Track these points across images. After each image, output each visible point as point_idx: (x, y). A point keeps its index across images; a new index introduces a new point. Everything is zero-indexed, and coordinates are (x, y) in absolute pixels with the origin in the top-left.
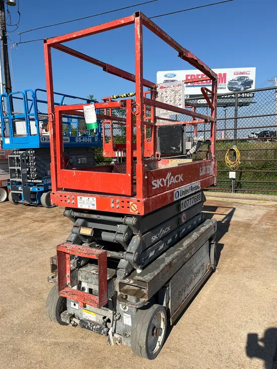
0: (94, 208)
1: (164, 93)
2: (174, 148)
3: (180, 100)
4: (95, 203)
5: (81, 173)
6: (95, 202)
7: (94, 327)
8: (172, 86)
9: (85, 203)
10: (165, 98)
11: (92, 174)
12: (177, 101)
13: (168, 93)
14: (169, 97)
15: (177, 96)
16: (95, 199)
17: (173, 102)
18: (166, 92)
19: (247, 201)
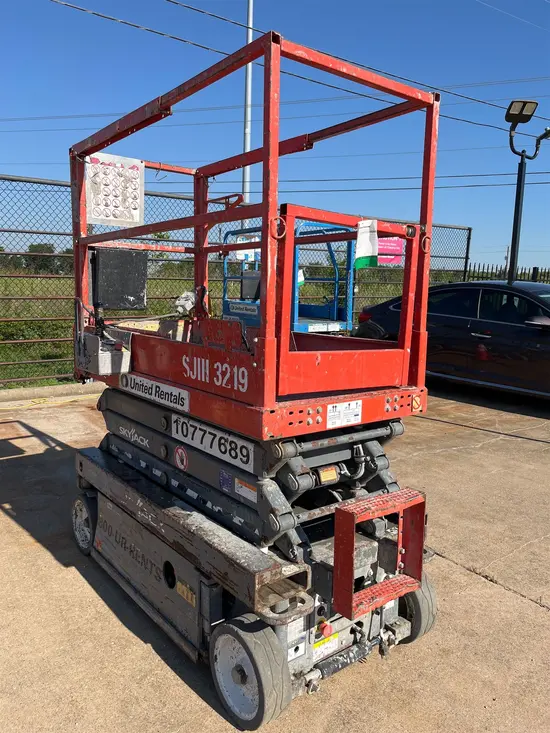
0: (357, 421)
1: (101, 175)
2: (132, 298)
3: (135, 198)
4: (359, 410)
5: (333, 355)
6: (360, 408)
7: (351, 655)
8: (119, 165)
9: (342, 416)
10: (103, 186)
11: (353, 355)
12: (130, 200)
13: (111, 177)
14: (111, 187)
15: (130, 190)
16: (360, 402)
17: (120, 198)
18: (105, 174)
19: (8, 403)
